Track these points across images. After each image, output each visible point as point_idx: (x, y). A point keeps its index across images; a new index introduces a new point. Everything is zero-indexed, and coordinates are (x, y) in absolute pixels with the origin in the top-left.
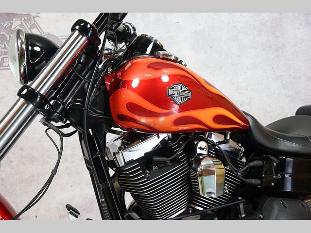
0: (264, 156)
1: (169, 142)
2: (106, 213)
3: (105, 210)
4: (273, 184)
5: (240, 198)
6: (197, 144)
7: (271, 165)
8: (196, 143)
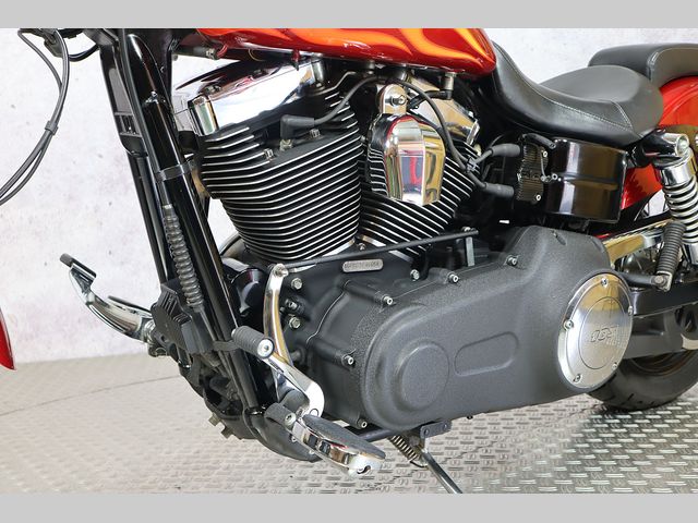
0: (524, 136)
1: (319, 85)
2: (175, 236)
3: (174, 229)
4: (538, 198)
5: (468, 228)
6: (382, 90)
7: (537, 155)
8: (379, 88)
